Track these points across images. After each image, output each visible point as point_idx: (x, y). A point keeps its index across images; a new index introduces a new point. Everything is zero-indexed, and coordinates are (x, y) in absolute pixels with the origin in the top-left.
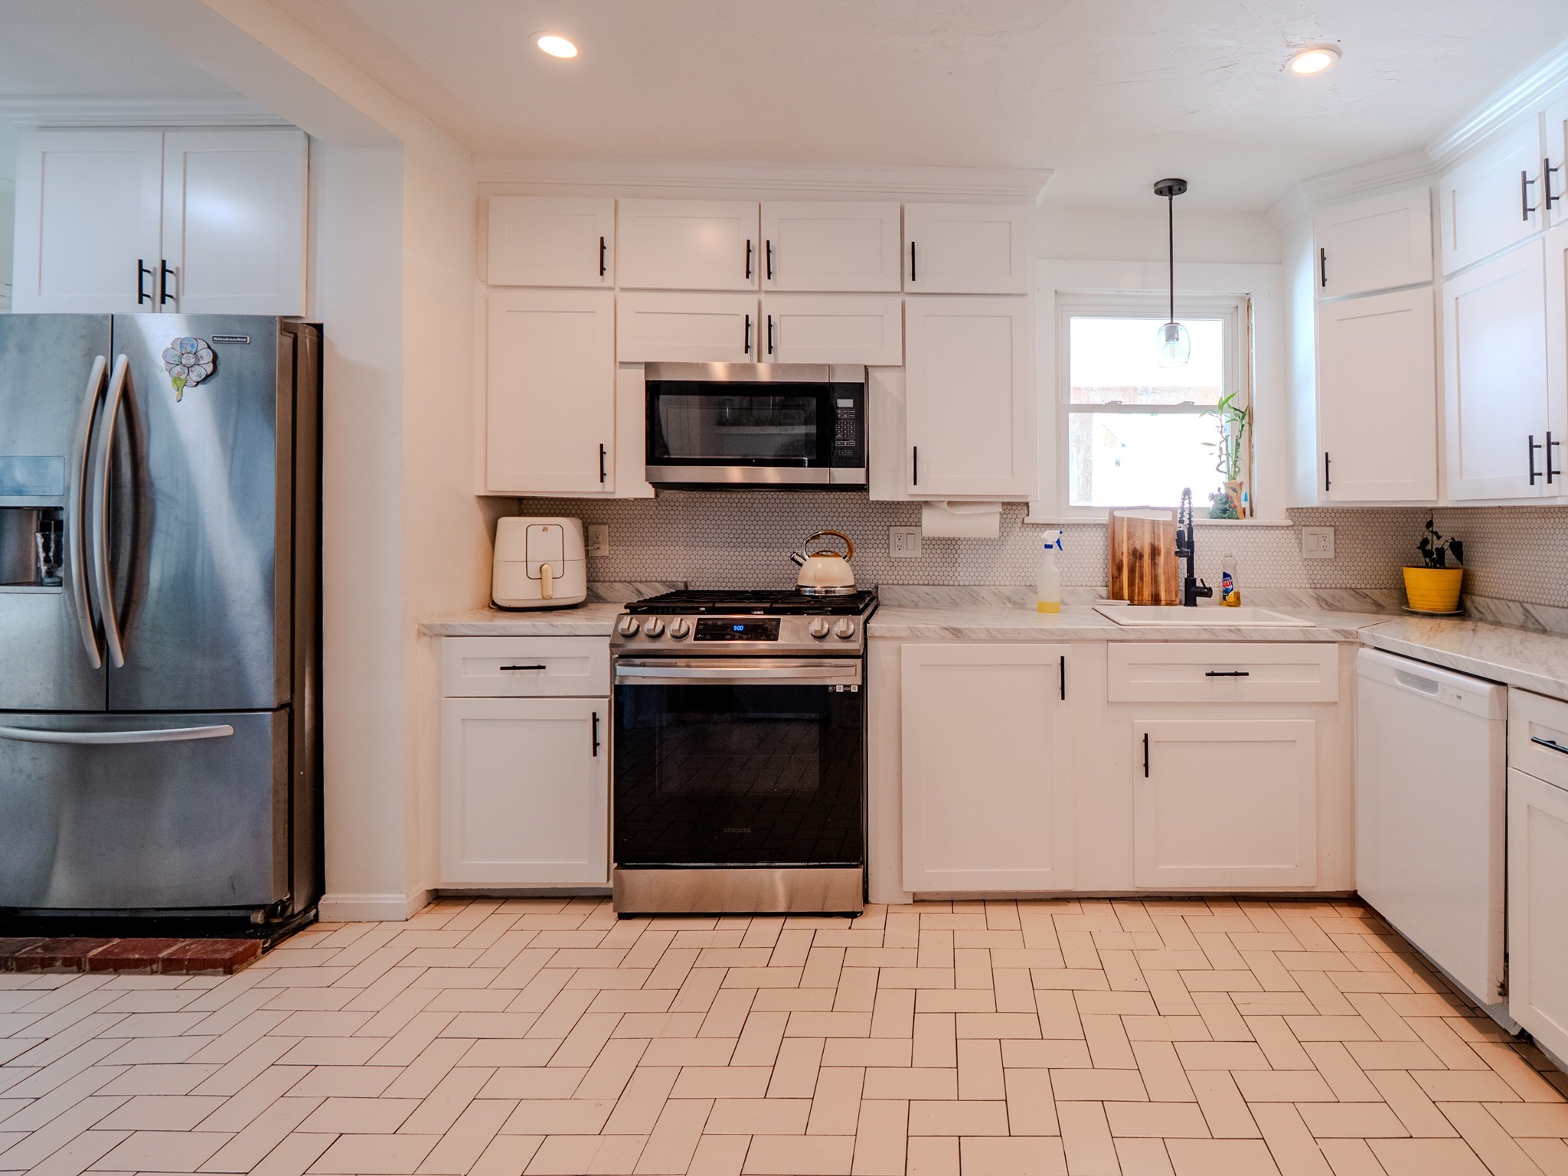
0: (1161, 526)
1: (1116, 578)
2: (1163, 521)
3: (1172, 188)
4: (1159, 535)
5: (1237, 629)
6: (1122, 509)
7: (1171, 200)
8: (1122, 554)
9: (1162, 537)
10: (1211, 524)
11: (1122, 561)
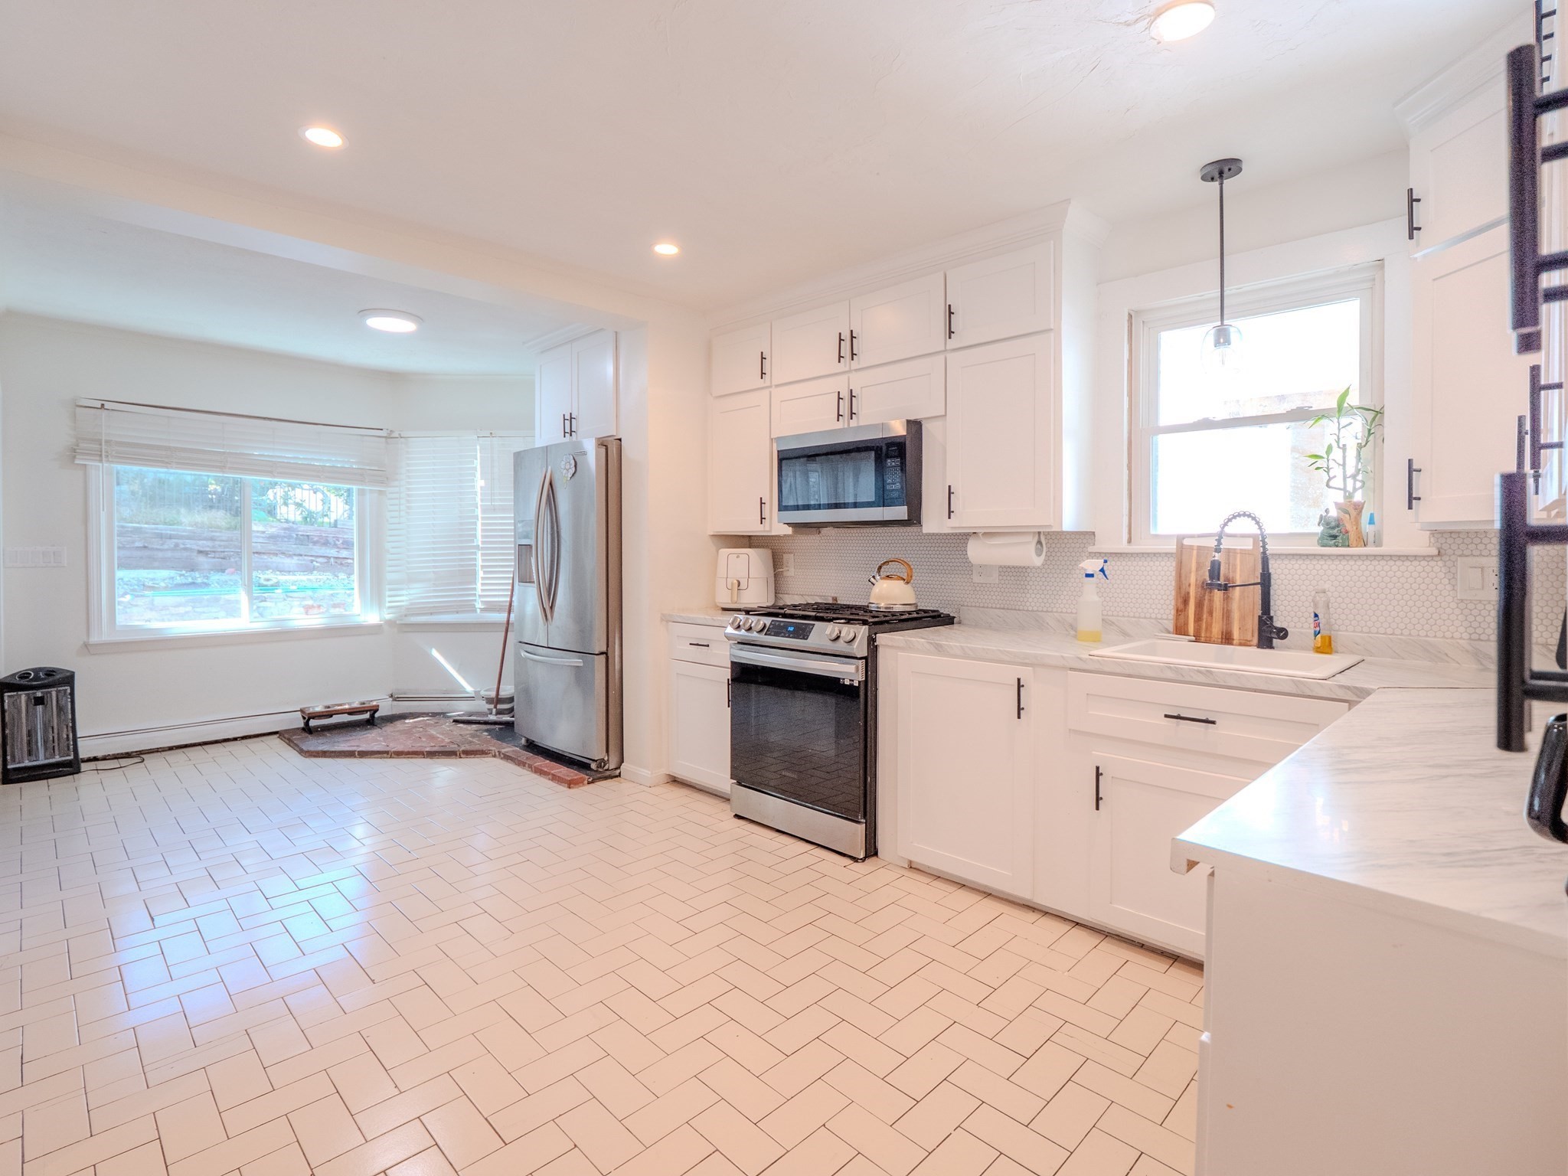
0: (1239, 555)
1: (1181, 611)
2: (1241, 549)
3: (1223, 170)
4: (1235, 565)
5: (1207, 671)
6: (1192, 536)
7: (1221, 184)
8: (1189, 585)
9: (1238, 567)
10: (1321, 553)
11: (1188, 593)
